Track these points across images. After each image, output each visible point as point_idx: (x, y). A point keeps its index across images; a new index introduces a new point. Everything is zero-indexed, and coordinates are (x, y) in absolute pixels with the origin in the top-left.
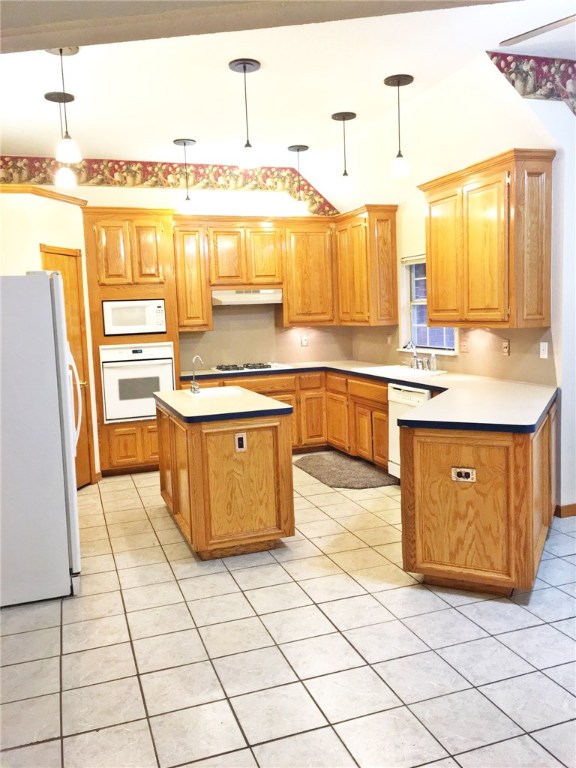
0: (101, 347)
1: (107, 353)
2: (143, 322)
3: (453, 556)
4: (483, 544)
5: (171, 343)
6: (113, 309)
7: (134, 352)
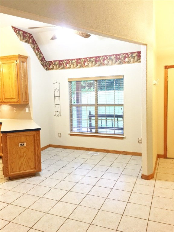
3: (20, 168)
4: (28, 163)
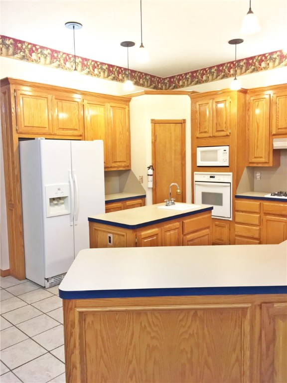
0: (195, 173)
1: (199, 176)
2: (216, 160)
5: (231, 173)
6: (202, 152)
7: (211, 177)
